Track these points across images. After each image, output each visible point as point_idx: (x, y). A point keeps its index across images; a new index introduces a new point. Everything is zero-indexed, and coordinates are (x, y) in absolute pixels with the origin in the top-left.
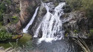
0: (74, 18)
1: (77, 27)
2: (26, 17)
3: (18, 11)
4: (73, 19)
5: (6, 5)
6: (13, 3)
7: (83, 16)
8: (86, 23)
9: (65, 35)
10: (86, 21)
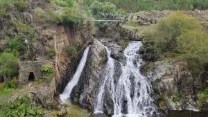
0: (169, 72)
1: (176, 89)
2: (63, 68)
3: (52, 54)
4: (166, 75)
5: (26, 41)
6: (41, 37)
7: (184, 69)
8: (188, 81)
9: (158, 106)
10: (189, 78)
